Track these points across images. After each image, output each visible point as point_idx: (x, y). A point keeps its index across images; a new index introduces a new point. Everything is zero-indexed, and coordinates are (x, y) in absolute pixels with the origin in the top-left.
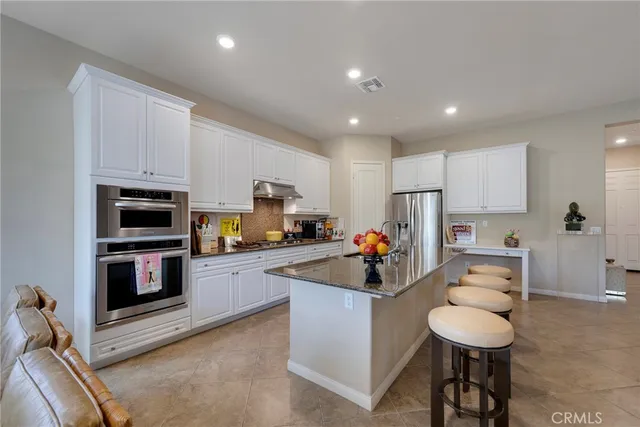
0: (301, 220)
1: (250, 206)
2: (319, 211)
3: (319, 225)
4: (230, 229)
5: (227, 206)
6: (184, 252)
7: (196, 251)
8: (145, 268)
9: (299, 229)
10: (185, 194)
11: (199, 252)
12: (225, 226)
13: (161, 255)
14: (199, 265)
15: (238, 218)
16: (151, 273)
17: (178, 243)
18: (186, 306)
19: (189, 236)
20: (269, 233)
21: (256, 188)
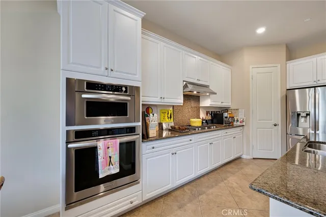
0: (210, 111)
1: (180, 100)
2: (225, 105)
3: (226, 115)
4: (166, 117)
5: (166, 100)
6: (137, 137)
7: (145, 137)
8: (106, 153)
9: (209, 117)
10: (138, 88)
11: (148, 137)
12: (163, 115)
13: (118, 141)
14: (148, 147)
15: (171, 109)
16: (110, 157)
17: (132, 130)
18: (139, 183)
19: (140, 124)
20: (192, 120)
21: (185, 87)
